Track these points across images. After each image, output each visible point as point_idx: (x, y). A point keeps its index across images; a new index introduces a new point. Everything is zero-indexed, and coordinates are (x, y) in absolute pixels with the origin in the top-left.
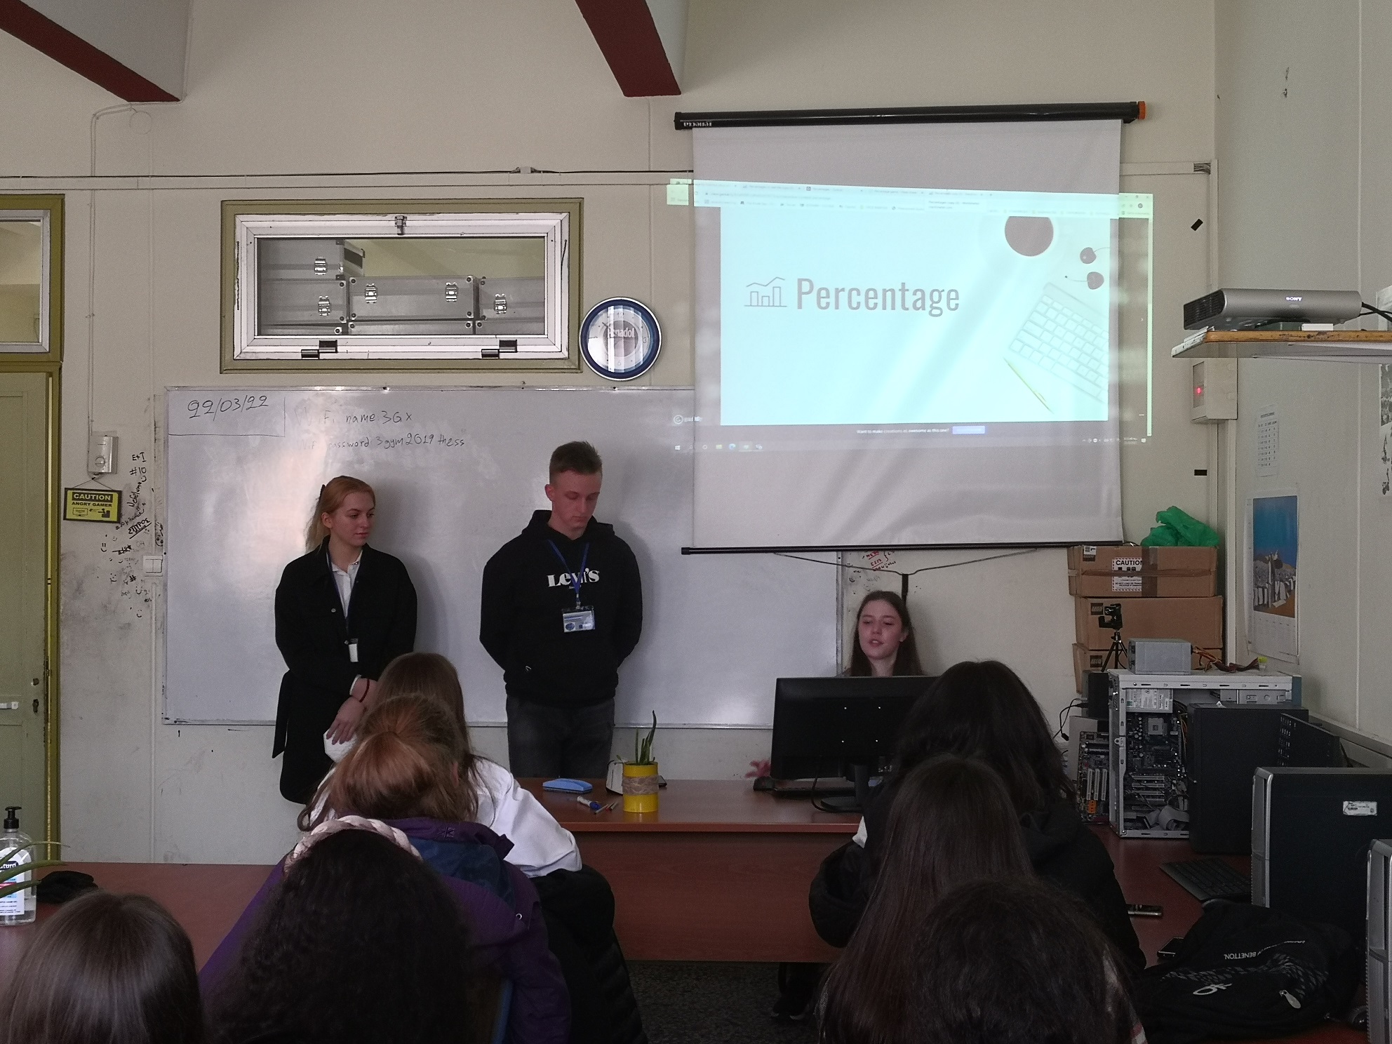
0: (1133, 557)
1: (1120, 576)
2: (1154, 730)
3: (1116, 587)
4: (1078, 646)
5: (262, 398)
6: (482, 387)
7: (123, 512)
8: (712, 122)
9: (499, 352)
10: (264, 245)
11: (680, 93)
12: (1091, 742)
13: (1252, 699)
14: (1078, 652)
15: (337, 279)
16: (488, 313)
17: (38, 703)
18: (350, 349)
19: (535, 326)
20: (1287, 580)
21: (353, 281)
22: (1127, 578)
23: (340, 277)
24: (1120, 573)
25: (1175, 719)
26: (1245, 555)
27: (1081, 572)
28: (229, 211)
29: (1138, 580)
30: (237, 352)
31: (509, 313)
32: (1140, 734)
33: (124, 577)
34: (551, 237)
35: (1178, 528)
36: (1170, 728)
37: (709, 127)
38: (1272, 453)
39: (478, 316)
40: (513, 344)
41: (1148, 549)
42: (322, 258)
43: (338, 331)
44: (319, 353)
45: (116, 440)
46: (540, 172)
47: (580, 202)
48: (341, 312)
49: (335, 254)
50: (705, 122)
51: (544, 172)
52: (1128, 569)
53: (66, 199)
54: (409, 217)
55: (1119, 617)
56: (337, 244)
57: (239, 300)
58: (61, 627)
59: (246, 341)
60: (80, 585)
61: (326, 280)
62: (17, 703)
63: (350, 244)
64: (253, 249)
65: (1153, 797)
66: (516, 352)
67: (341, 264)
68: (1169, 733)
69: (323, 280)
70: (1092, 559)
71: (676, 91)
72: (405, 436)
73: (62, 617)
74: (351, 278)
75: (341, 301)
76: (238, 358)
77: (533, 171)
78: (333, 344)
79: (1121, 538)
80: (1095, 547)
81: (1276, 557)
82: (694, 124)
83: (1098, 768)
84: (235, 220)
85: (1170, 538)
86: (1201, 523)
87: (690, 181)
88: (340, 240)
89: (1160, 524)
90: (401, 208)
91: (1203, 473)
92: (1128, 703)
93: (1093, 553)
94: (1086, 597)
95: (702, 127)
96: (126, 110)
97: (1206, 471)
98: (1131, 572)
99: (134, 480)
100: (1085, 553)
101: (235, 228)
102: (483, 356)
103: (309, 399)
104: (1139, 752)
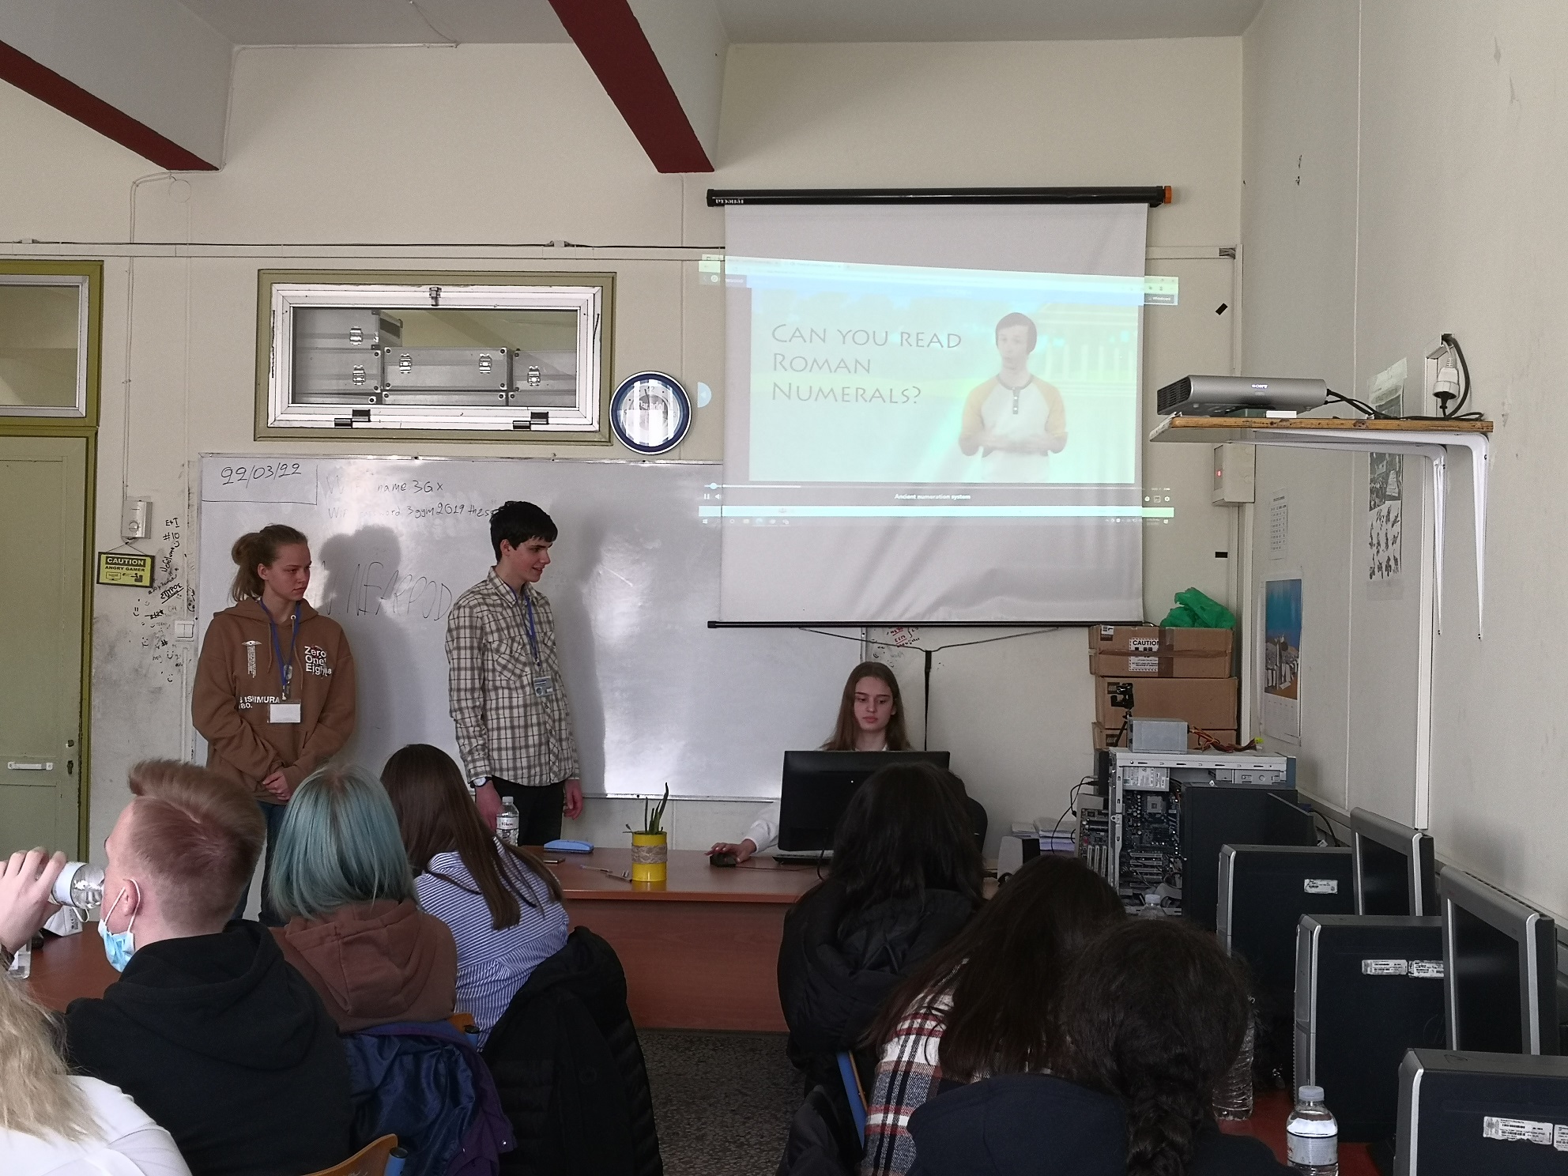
0: (1149, 637)
1: (1137, 656)
2: (1153, 808)
3: (1132, 667)
4: (1097, 725)
5: (295, 466)
6: (512, 458)
7: (156, 577)
8: (744, 200)
9: (530, 424)
10: (300, 314)
11: (713, 170)
12: (1092, 819)
13: (1247, 779)
14: (1096, 730)
15: (372, 349)
16: (521, 385)
17: (72, 764)
18: (382, 418)
19: (567, 399)
20: (1292, 662)
21: (388, 351)
22: (1143, 658)
23: (375, 347)
24: (1136, 653)
25: (1174, 797)
26: (1258, 638)
27: (1098, 652)
28: (266, 279)
29: (1155, 660)
30: (271, 420)
31: (543, 385)
32: (1139, 812)
33: (156, 641)
34: (584, 310)
35: (1195, 609)
36: (1169, 806)
37: (741, 204)
38: (1282, 536)
39: (511, 387)
40: (545, 416)
41: (1165, 630)
42: (357, 327)
43: (372, 400)
44: (352, 422)
45: (150, 506)
46: (573, 246)
47: (613, 277)
48: (376, 382)
49: (371, 325)
50: (737, 199)
51: (578, 246)
52: (1145, 649)
53: (105, 266)
54: (444, 288)
55: (1131, 696)
56: (373, 314)
57: (274, 368)
58: (93, 690)
59: (280, 410)
60: (112, 648)
61: (361, 349)
62: (51, 764)
63: (387, 314)
64: (288, 319)
65: (1151, 874)
66: (548, 424)
67: (377, 334)
68: (1167, 812)
69: (359, 349)
70: (1109, 638)
71: (708, 167)
72: (436, 506)
73: (94, 681)
74: (386, 348)
75: (375, 370)
76: (272, 426)
77: (567, 245)
78: (367, 413)
79: (1141, 619)
80: (1112, 627)
81: (1282, 640)
82: (726, 201)
83: (1098, 844)
84: (271, 289)
85: (1187, 619)
86: (1220, 605)
87: (722, 257)
88: (376, 311)
89: (1178, 605)
90: (436, 279)
91: (1223, 555)
92: (1125, 781)
93: (1111, 632)
94: (1103, 677)
95: (734, 204)
96: (165, 178)
97: (1227, 553)
98: (1148, 652)
99: (167, 545)
100: (1103, 632)
101: (271, 297)
102: (515, 427)
103: (341, 468)
104: (1138, 830)
